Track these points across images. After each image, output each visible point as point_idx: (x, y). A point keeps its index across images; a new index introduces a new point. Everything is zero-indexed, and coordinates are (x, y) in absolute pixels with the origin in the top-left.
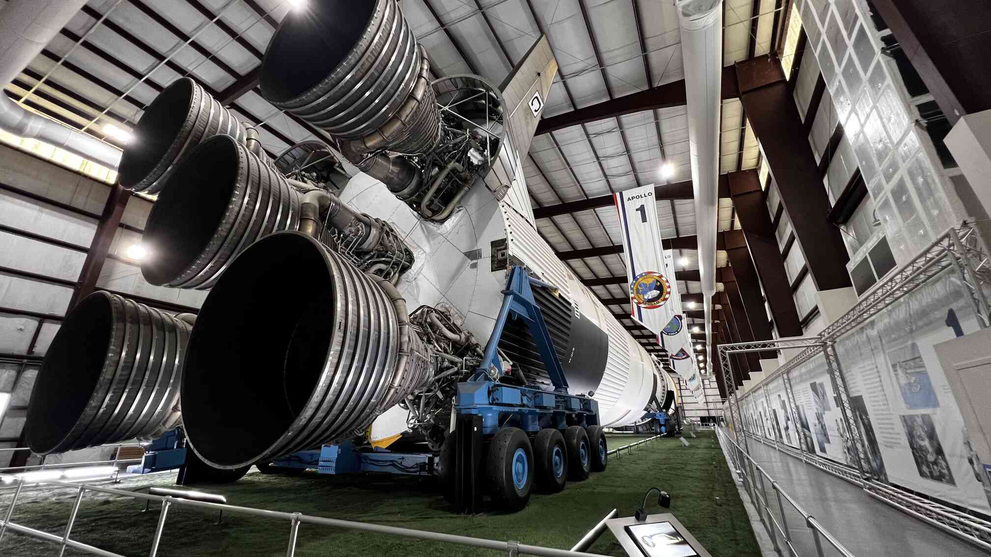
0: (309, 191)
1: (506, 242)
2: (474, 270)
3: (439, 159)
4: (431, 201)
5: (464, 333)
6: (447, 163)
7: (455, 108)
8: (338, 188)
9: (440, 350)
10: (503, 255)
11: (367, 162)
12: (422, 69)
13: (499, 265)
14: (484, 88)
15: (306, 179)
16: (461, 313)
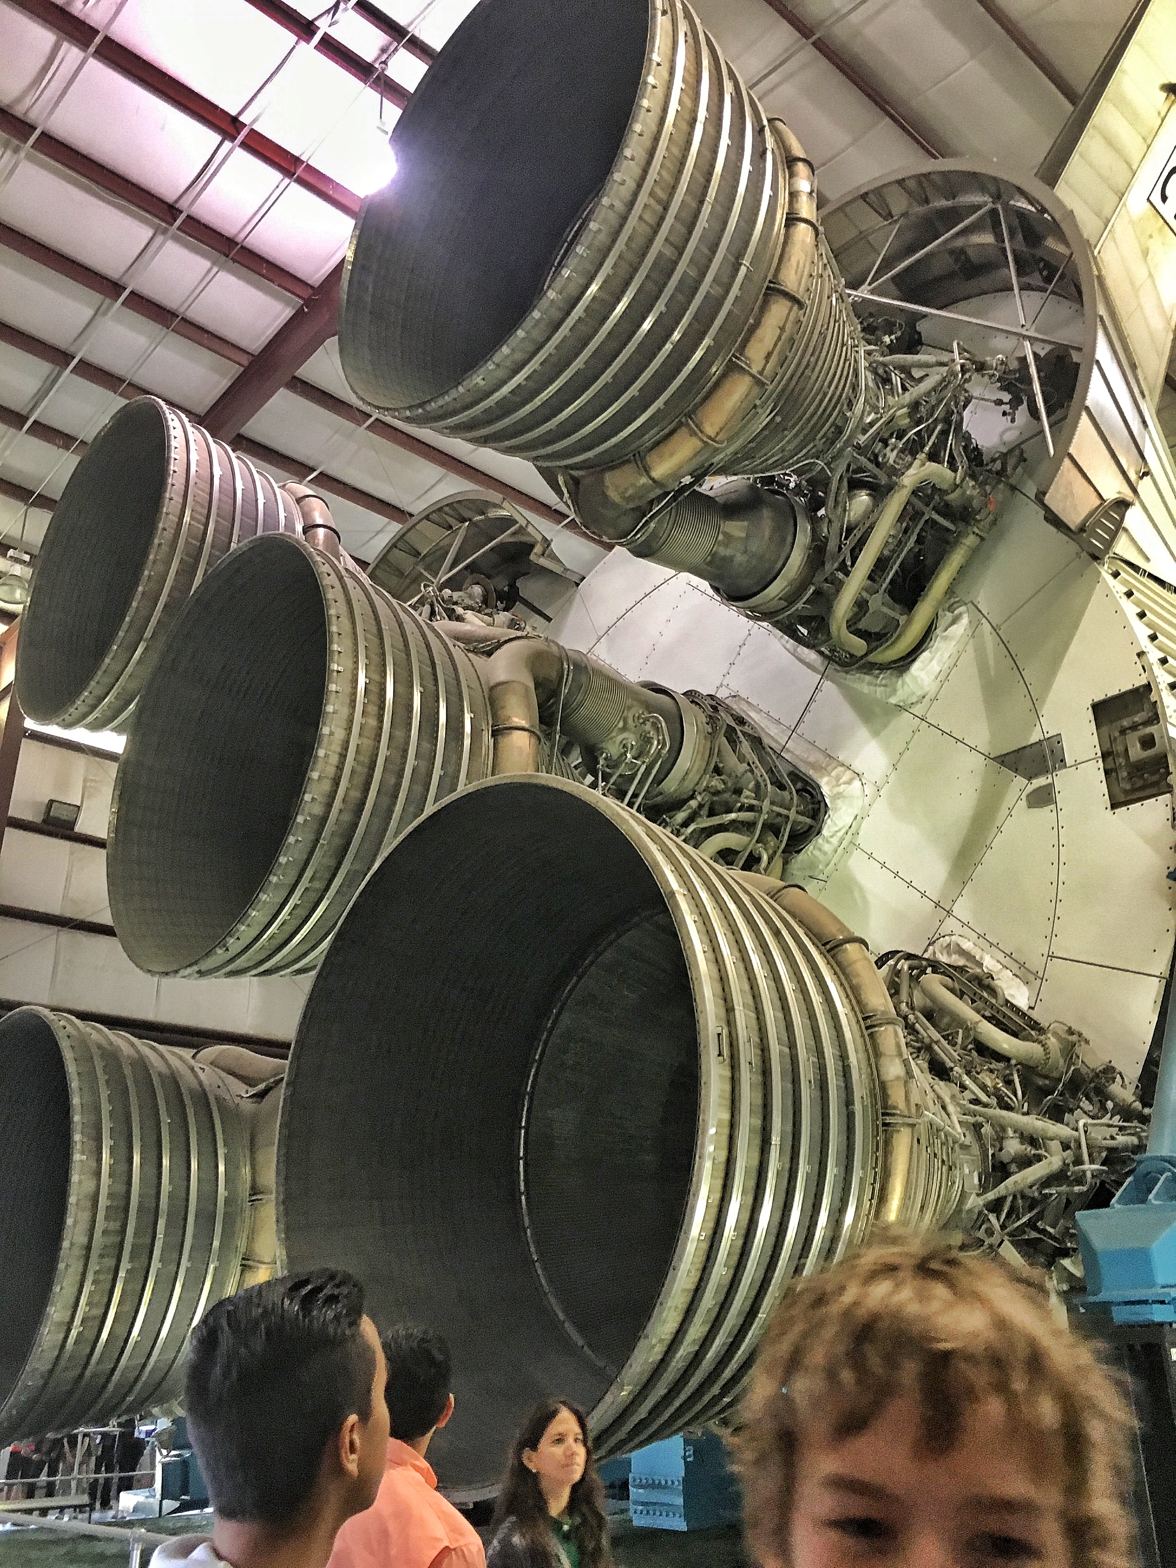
0: (500, 645)
1: (1153, 697)
2: (1045, 814)
3: (871, 466)
4: (861, 605)
5: (1055, 1034)
6: (895, 472)
7: (892, 288)
8: (549, 619)
9: (984, 1098)
10: (1148, 742)
11: (652, 525)
12: (793, 195)
13: (1140, 783)
14: (983, 189)
15: (459, 610)
16: (1022, 965)
